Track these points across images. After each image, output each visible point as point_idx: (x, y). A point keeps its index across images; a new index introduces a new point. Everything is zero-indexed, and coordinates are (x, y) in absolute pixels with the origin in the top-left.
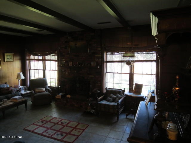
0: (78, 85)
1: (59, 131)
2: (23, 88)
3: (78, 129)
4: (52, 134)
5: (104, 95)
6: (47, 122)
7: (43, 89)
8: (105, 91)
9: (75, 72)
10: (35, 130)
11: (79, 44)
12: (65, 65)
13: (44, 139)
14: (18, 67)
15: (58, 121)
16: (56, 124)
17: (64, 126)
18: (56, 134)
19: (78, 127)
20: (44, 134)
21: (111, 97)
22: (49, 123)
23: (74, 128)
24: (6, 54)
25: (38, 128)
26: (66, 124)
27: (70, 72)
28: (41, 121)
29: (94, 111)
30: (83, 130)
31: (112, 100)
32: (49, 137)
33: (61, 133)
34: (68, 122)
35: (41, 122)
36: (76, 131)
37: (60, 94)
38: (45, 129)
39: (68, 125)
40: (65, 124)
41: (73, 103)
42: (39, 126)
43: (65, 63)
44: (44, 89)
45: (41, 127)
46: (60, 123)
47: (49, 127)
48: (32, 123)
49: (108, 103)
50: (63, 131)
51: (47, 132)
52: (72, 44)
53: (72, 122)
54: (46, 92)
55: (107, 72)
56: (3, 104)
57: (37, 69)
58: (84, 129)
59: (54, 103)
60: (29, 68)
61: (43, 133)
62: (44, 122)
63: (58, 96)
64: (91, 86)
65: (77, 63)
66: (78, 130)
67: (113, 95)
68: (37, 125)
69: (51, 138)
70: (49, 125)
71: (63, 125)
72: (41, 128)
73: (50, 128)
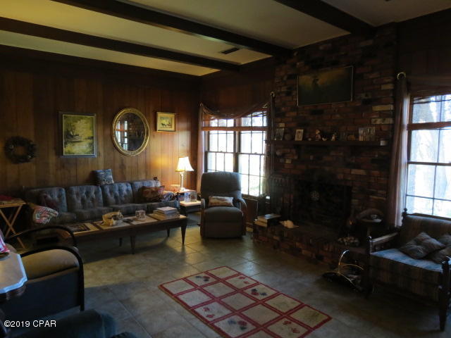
0: (315, 196)
1: (239, 312)
2: (189, 193)
3: (295, 321)
4: (217, 316)
5: (395, 234)
6: (219, 280)
7: (226, 198)
8: (399, 222)
9: (311, 157)
10: (182, 293)
11: (325, 78)
12: (284, 138)
13: (194, 324)
14: (183, 146)
15: (245, 285)
16: (237, 291)
17: (257, 302)
18: (227, 320)
19: (295, 316)
20: (197, 310)
21: (419, 243)
22: (221, 284)
23: (282, 315)
24: (160, 115)
25: (192, 290)
26: (265, 297)
27: (296, 157)
28: (204, 275)
29: (355, 277)
30: (310, 330)
31: (422, 253)
32: (206, 322)
33: (243, 320)
34: (271, 292)
35: (205, 277)
36: (284, 326)
37: (268, 216)
38: (205, 298)
39: (269, 302)
40: (260, 297)
41: (297, 244)
42: (196, 287)
43: (285, 133)
44: (230, 200)
45: (199, 289)
46: (249, 291)
47: (217, 294)
48: (183, 277)
49: (407, 261)
50: (249, 316)
51: (207, 306)
52: (306, 80)
53: (281, 297)
54: (235, 206)
55: (412, 160)
56: (135, 220)
57: (221, 152)
58: (312, 326)
59: (252, 238)
60: (207, 150)
61: (197, 306)
62: (212, 280)
63: (259, 218)
64: (355, 201)
65: (318, 132)
66: (294, 325)
67: (428, 236)
68: (191, 283)
69: (211, 325)
70: (217, 290)
71: (254, 299)
72: (197, 292)
73: (219, 300)
